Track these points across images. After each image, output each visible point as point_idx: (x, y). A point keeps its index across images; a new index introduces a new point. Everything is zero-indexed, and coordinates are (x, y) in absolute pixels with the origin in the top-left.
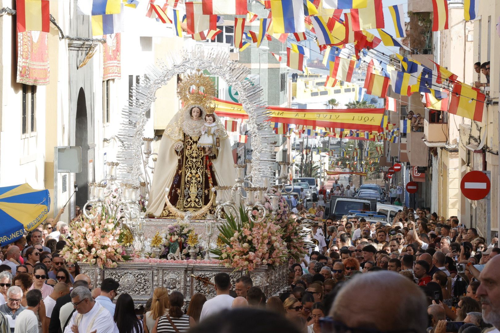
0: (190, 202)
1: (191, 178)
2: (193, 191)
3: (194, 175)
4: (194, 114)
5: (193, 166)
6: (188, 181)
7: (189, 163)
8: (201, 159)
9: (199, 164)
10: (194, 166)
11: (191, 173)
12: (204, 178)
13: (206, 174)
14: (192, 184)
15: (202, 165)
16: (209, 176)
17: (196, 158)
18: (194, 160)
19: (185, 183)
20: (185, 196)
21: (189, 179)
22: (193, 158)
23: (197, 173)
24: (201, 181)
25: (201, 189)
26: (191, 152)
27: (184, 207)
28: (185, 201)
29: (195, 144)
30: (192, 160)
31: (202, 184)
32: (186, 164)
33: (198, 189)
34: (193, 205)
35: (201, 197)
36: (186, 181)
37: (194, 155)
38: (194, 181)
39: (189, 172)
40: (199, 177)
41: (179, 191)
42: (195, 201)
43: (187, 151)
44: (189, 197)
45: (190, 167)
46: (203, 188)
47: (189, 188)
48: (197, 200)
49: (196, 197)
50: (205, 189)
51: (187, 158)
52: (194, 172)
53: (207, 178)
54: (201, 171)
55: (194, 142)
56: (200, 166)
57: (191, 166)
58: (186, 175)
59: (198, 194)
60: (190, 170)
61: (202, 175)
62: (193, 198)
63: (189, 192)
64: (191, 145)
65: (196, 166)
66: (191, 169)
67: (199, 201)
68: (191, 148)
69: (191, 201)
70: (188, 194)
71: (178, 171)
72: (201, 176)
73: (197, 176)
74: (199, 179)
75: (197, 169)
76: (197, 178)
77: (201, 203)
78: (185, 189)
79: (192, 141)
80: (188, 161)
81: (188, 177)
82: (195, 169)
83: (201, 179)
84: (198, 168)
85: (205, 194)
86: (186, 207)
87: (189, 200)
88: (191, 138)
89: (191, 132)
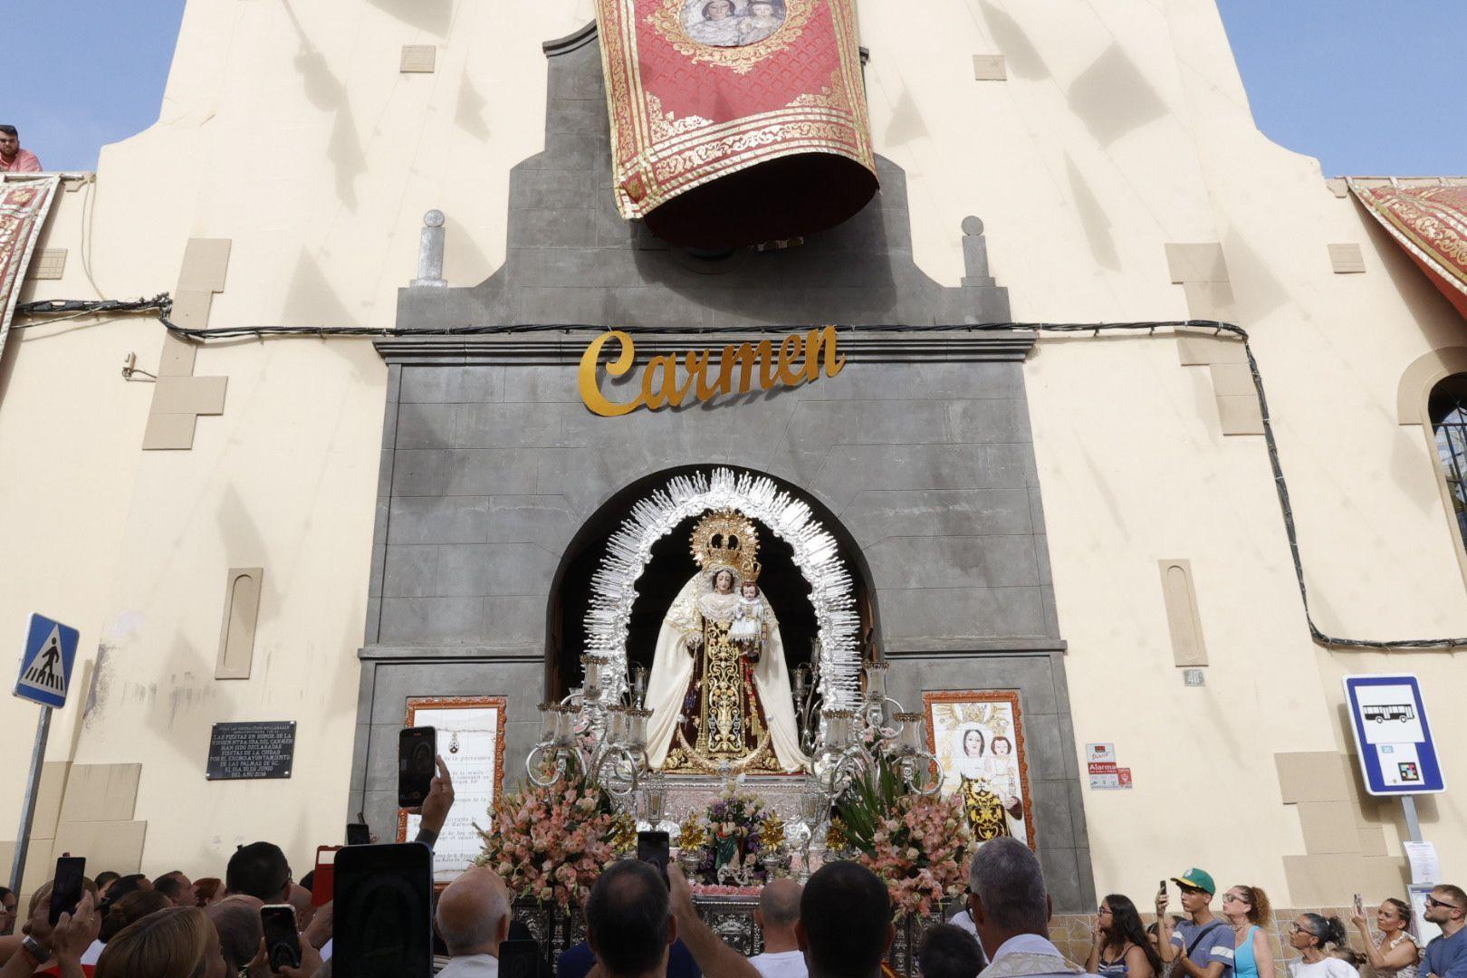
0: (719, 741)
1: (719, 696)
2: (724, 719)
3: (724, 690)
4: (722, 583)
5: (721, 675)
6: (714, 703)
7: (714, 669)
8: (735, 661)
9: (733, 670)
10: (724, 675)
11: (719, 687)
12: (742, 697)
13: (744, 688)
14: (721, 708)
15: (738, 673)
16: (749, 693)
17: (726, 660)
18: (723, 664)
19: (709, 707)
20: (710, 730)
21: (715, 698)
22: (721, 660)
23: (729, 688)
24: (738, 702)
25: (739, 716)
26: (717, 650)
27: (710, 752)
28: (710, 739)
29: (724, 635)
30: (719, 663)
31: (739, 707)
32: (709, 672)
33: (733, 717)
34: (725, 747)
35: (740, 731)
36: (710, 700)
37: (723, 655)
38: (724, 703)
39: (716, 685)
40: (734, 695)
41: (697, 721)
42: (729, 740)
43: (710, 648)
44: (718, 732)
45: (716, 677)
46: (743, 714)
47: (716, 716)
48: (733, 738)
49: (731, 732)
50: (745, 717)
51: (710, 661)
52: (723, 684)
53: (747, 697)
54: (737, 685)
55: (722, 632)
56: (734, 675)
57: (718, 674)
58: (709, 691)
59: (733, 727)
60: (716, 681)
61: (739, 692)
62: (724, 732)
63: (717, 722)
64: (717, 637)
65: (726, 675)
66: (718, 681)
67: (736, 740)
68: (717, 643)
69: (721, 740)
70: (716, 726)
71: (692, 684)
72: (736, 693)
73: (730, 693)
74: (733, 699)
75: (729, 680)
76: (730, 697)
77: (740, 743)
78: (710, 716)
79: (718, 631)
80: (713, 666)
81: (714, 695)
82: (726, 679)
83: (738, 699)
84: (731, 678)
85: (746, 726)
86: (713, 750)
87: (717, 738)
88: (716, 625)
89: (717, 614)
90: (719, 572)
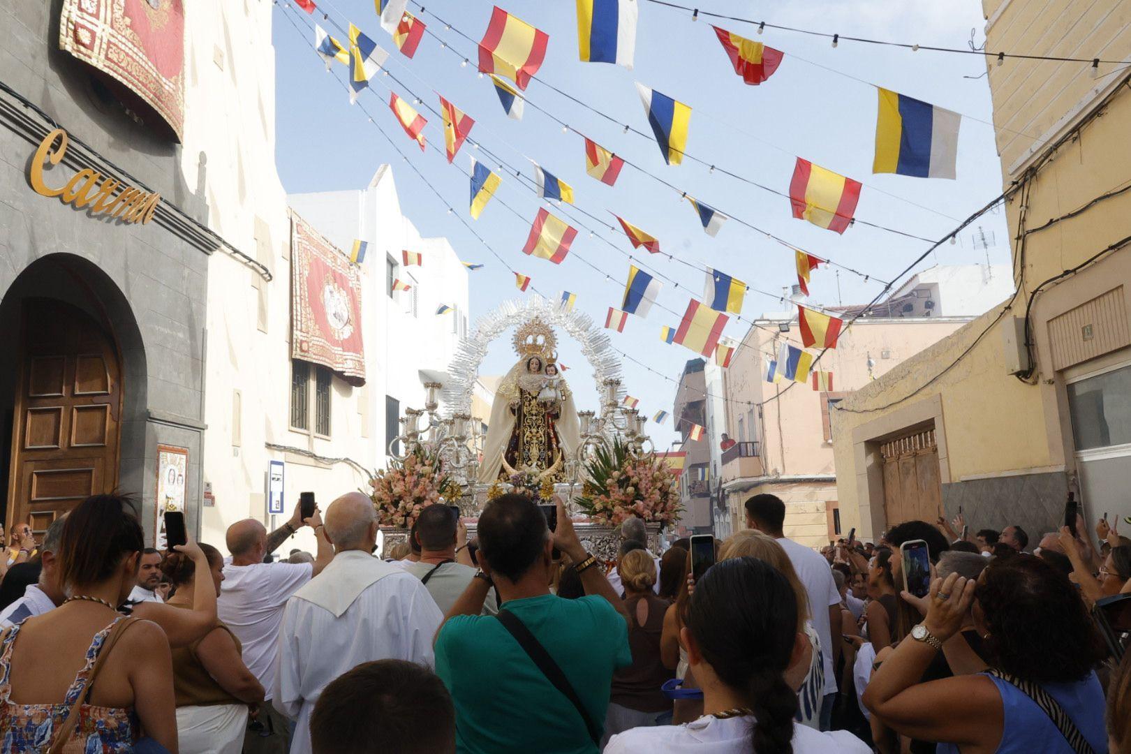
1: (531, 438)
2: (535, 451)
3: (534, 434)
4: (532, 366)
5: (532, 425)
6: (527, 442)
7: (528, 421)
8: (542, 416)
9: (540, 422)
10: (534, 424)
11: (531, 432)
12: (547, 438)
13: (548, 433)
14: (532, 445)
15: (544, 423)
16: (552, 436)
17: (536, 415)
18: (534, 418)
19: (524, 444)
20: (524, 459)
21: (529, 439)
22: (532, 415)
23: (538, 432)
25: (544, 451)
26: (530, 409)
28: (525, 464)
29: (534, 400)
30: (531, 417)
31: (544, 444)
32: (524, 423)
33: (540, 450)
35: (544, 458)
36: (525, 439)
37: (534, 412)
38: (535, 441)
39: (529, 431)
40: (541, 437)
41: (516, 454)
42: (537, 464)
43: (525, 408)
44: (530, 460)
45: (529, 426)
47: (529, 450)
48: (539, 463)
49: (538, 460)
50: (548, 451)
51: (525, 416)
52: (534, 430)
53: (550, 439)
54: (543, 430)
55: (533, 398)
57: (530, 424)
58: (524, 435)
59: (540, 456)
60: (529, 429)
61: (544, 435)
62: (534, 460)
63: (529, 454)
64: (530, 401)
65: (536, 424)
66: (531, 428)
67: (542, 464)
68: (530, 405)
70: (528, 456)
71: (514, 432)
73: (538, 436)
74: (540, 439)
75: (538, 428)
76: (538, 438)
77: (544, 467)
78: (525, 450)
79: (530, 397)
80: (527, 419)
82: (536, 427)
83: (543, 440)
84: (539, 426)
85: (548, 456)
87: (530, 463)
88: (529, 394)
89: (530, 387)
90: (531, 359)
